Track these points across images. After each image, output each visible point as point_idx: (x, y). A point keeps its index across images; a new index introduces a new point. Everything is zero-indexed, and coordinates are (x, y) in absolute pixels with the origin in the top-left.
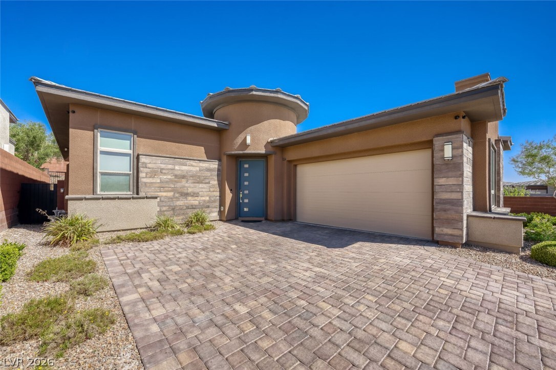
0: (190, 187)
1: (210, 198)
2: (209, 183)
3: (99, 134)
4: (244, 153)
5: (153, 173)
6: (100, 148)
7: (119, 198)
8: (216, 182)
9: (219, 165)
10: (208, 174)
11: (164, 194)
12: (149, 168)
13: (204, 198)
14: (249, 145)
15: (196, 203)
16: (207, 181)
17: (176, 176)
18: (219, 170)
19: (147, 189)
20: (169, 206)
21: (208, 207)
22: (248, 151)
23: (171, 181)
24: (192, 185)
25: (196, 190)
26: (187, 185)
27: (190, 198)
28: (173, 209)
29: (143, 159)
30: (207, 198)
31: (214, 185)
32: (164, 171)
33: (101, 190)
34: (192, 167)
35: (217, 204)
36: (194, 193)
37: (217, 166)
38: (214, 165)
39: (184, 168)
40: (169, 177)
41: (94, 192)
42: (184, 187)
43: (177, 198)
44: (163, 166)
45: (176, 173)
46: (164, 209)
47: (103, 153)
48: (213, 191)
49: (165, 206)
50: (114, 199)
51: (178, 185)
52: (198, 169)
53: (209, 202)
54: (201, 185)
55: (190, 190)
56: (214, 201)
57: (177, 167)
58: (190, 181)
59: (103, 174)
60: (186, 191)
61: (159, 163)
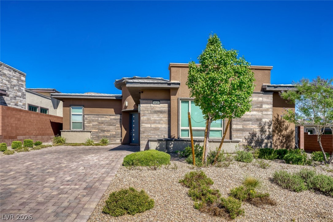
0: (106, 128)
1: (116, 133)
2: (115, 126)
3: (71, 108)
4: (125, 111)
5: (90, 122)
6: (72, 113)
7: (76, 132)
8: (119, 125)
9: (120, 117)
10: (115, 121)
11: (94, 130)
12: (88, 120)
13: (113, 133)
14: (127, 107)
15: (109, 135)
16: (114, 125)
17: (99, 123)
18: (120, 119)
19: (87, 128)
20: (96, 136)
21: (115, 137)
22: (127, 110)
23: (96, 125)
24: (106, 127)
25: (108, 129)
26: (104, 126)
27: (106, 132)
28: (98, 137)
29: (86, 116)
30: (115, 133)
31: (118, 127)
32: (94, 121)
33: (73, 129)
34: (107, 119)
35: (120, 136)
36: (108, 130)
37: (119, 118)
38: (118, 117)
39: (103, 119)
40: (96, 123)
41: (70, 129)
42: (103, 127)
43: (100, 132)
44: (93, 119)
45: (99, 121)
46: (94, 137)
47: (73, 115)
48: (118, 130)
49: (95, 136)
50: (80, 132)
51: (100, 126)
52: (109, 119)
53: (115, 134)
54: (111, 127)
55: (106, 129)
56: (118, 134)
57: (99, 119)
58: (106, 125)
59: (73, 123)
60: (104, 129)
61: (92, 117)
